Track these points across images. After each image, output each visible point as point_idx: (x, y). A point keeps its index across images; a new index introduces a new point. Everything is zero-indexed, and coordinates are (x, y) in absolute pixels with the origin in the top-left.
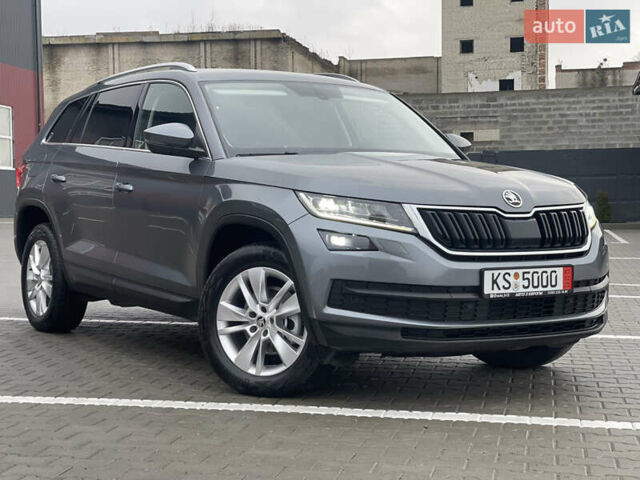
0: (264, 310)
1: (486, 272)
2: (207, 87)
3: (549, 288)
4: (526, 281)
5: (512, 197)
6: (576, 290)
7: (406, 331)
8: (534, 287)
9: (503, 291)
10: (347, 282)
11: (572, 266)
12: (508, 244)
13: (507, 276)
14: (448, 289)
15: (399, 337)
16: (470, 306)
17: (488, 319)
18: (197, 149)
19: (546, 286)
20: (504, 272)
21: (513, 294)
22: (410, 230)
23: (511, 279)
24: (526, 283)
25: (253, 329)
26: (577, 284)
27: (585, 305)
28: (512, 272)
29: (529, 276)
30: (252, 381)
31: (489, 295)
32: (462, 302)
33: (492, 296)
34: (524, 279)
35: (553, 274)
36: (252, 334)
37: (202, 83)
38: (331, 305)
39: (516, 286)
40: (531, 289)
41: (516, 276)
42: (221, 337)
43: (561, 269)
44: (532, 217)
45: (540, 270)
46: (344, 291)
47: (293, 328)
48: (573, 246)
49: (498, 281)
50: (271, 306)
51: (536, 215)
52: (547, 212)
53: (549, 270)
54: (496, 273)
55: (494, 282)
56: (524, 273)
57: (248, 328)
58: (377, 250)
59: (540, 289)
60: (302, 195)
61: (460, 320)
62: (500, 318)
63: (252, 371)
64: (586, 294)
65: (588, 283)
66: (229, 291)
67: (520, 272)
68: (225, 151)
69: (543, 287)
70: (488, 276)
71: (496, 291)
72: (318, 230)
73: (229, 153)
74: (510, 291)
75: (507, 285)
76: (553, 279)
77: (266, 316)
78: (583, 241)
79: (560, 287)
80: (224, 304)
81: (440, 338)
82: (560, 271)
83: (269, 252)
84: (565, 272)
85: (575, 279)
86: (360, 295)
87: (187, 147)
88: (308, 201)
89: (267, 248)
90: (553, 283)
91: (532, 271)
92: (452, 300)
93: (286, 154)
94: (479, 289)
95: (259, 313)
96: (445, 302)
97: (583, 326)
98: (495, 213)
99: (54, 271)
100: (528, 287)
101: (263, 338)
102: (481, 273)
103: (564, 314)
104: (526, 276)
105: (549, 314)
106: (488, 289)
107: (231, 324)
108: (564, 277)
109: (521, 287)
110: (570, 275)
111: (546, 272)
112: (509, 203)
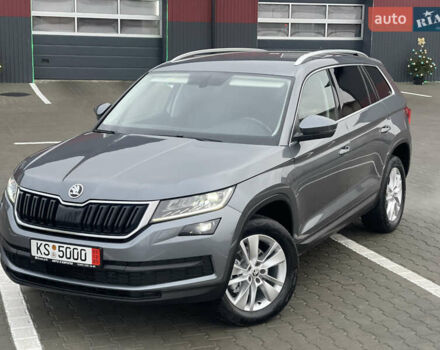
3: (79, 261)
4: (61, 253)
6: (108, 267)
9: (44, 256)
11: (98, 248)
12: (55, 224)
13: (47, 247)
20: (44, 243)
21: (50, 260)
23: (50, 249)
28: (51, 244)
29: (64, 250)
34: (59, 251)
35: (83, 252)
39: (54, 255)
40: (64, 259)
41: (54, 247)
43: (91, 249)
45: (72, 247)
49: (41, 248)
51: (88, 205)
53: (79, 248)
54: (40, 242)
55: (38, 249)
56: (59, 247)
67: (57, 245)
69: (74, 259)
70: (33, 243)
71: (39, 255)
74: (49, 257)
75: (47, 253)
79: (89, 261)
82: (89, 251)
84: (93, 252)
90: (83, 258)
91: (66, 246)
94: (29, 250)
100: (62, 257)
102: (30, 241)
104: (61, 249)
106: (34, 252)
108: (93, 256)
109: (58, 256)
110: (99, 254)
111: (77, 250)
112: (70, 193)
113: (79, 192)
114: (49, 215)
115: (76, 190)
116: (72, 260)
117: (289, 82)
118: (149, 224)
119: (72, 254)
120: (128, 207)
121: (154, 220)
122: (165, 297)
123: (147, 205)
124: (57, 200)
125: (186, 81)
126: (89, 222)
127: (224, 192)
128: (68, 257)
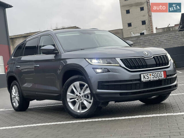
0: (80, 93)
1: (141, 75)
2: (57, 35)
3: (160, 78)
5: (146, 53)
6: (168, 78)
7: (121, 94)
8: (156, 78)
10: (102, 82)
11: (166, 71)
12: (147, 66)
13: (147, 75)
14: (131, 81)
15: (119, 96)
16: (138, 85)
17: (144, 88)
18: (56, 52)
19: (159, 77)
21: (150, 80)
22: (118, 65)
23: (149, 76)
24: (153, 77)
25: (78, 99)
26: (168, 76)
27: (171, 82)
28: (149, 74)
29: (154, 75)
30: (79, 114)
31: (143, 81)
32: (136, 84)
33: (144, 81)
34: (152, 76)
35: (161, 74)
36: (77, 101)
37: (55, 34)
38: (98, 89)
40: (155, 78)
41: (150, 75)
42: (68, 103)
44: (153, 58)
45: (157, 73)
46: (102, 85)
47: (89, 98)
48: (165, 65)
49: (145, 77)
50: (82, 92)
51: (154, 57)
52: (157, 56)
53: (159, 72)
54: (144, 75)
55: (144, 77)
56: (152, 74)
57: (76, 99)
58: (110, 72)
59: (157, 78)
60: (87, 59)
61: (136, 89)
62: (147, 87)
63: (79, 111)
64: (171, 79)
65: (171, 75)
66: (69, 90)
67: (151, 74)
68: (64, 51)
69: (158, 77)
70: (142, 76)
71: (145, 80)
72: (93, 68)
73: (65, 51)
74: (149, 79)
75: (148, 78)
76: (161, 75)
77: (81, 95)
78: (168, 64)
79: (163, 77)
80: (69, 93)
81: (131, 95)
82: (162, 72)
83: (79, 77)
84: (164, 73)
85: (167, 74)
86: (107, 85)
87: (53, 51)
88: (89, 61)
89: (79, 76)
90: (161, 76)
91: (154, 73)
92: (133, 84)
93: (81, 50)
94: (140, 79)
95: (79, 94)
96: (131, 84)
98: (142, 58)
99: (19, 93)
101: (80, 102)
102: (140, 75)
103: (165, 85)
104: (153, 75)
105: (161, 85)
106: (142, 79)
107: (71, 99)
108: (164, 74)
109: (152, 78)
110: (165, 73)
111: (159, 73)
113: (148, 54)
119: (157, 75)
128: (156, 77)
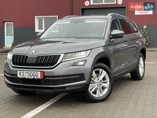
3: (35, 77)
4: (29, 74)
9: (22, 76)
11: (44, 72)
13: (23, 73)
19: (35, 76)
20: (22, 71)
24: (29, 75)
28: (25, 72)
29: (30, 73)
34: (28, 74)
35: (37, 73)
39: (26, 76)
40: (30, 77)
41: (26, 73)
43: (40, 72)
45: (33, 72)
51: (38, 57)
54: (20, 71)
55: (20, 74)
56: (28, 72)
69: (34, 76)
70: (18, 72)
71: (20, 76)
74: (24, 77)
75: (23, 75)
79: (39, 77)
85: (45, 75)
90: (37, 76)
91: (30, 72)
94: (16, 75)
97: (53, 89)
100: (29, 76)
104: (29, 73)
106: (18, 76)
108: (41, 75)
109: (27, 76)
110: (43, 74)
111: (35, 73)
112: (31, 53)
113: (35, 53)
114: (24, 62)
115: (34, 52)
116: (33, 77)
117: (106, 20)
118: (61, 62)
119: (33, 74)
120: (53, 56)
121: (63, 61)
122: (67, 89)
123: (60, 55)
124: (27, 56)
125: (69, 22)
126: (39, 62)
127: (87, 52)
128: (31, 75)
